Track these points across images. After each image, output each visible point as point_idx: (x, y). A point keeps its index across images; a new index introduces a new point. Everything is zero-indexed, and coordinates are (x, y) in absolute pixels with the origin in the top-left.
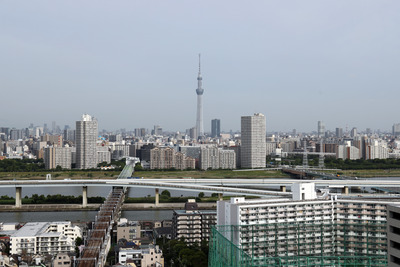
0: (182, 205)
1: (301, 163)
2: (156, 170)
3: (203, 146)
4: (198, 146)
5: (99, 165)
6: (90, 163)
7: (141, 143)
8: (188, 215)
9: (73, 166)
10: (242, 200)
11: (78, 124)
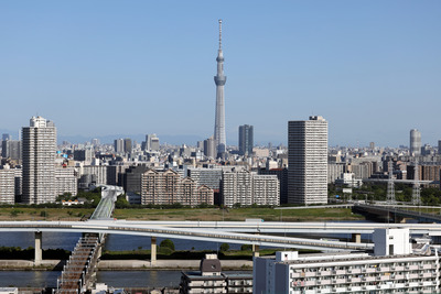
0: (196, 263)
1: (383, 197)
2: (149, 206)
3: (226, 168)
4: (218, 168)
5: (59, 198)
6: (44, 194)
7: (126, 163)
8: (206, 280)
9: (18, 198)
10: (294, 256)
11: (26, 132)
